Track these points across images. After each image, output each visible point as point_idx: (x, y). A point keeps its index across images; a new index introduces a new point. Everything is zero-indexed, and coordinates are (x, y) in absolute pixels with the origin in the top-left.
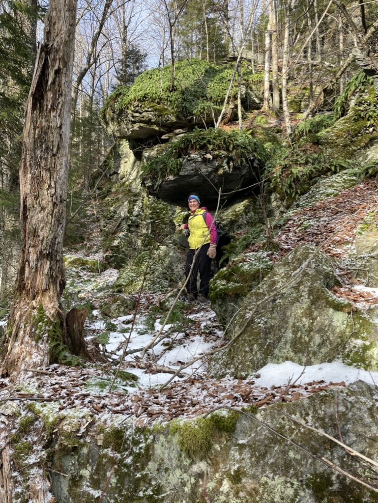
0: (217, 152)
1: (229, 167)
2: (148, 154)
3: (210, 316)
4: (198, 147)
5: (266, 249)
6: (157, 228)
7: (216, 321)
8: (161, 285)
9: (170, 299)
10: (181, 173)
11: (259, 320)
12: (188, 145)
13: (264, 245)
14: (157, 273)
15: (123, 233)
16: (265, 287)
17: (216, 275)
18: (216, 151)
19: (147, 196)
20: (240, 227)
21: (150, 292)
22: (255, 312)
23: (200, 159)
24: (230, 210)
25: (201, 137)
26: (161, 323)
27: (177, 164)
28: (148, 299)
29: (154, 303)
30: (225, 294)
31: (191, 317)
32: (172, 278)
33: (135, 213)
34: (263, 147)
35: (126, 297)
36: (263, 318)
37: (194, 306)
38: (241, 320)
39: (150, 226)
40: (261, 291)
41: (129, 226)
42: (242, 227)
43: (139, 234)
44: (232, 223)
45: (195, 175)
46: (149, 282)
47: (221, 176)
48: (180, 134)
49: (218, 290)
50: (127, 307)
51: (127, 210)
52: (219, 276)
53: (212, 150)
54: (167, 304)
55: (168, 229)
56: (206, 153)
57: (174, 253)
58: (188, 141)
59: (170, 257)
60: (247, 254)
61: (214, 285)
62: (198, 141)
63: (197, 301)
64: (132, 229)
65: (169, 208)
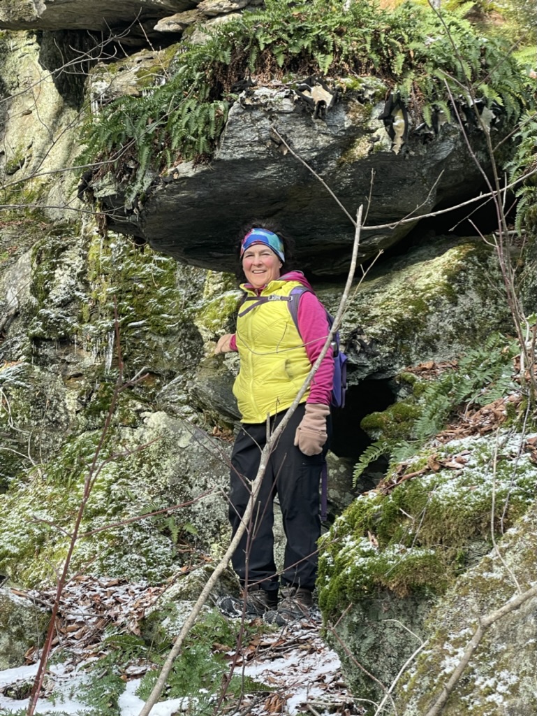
0: (347, 81)
1: (392, 134)
2: (105, 85)
3: (320, 670)
4: (281, 62)
5: (519, 425)
6: (134, 346)
7: (343, 686)
8: (145, 554)
9: (179, 607)
10: (218, 154)
11: (490, 682)
12: (247, 56)
13: (512, 409)
14: (131, 511)
15: (14, 367)
16: (509, 559)
17: (342, 518)
18: (343, 75)
19: (101, 233)
20: (430, 345)
21: (104, 581)
22: (474, 651)
23: (287, 105)
24: (395, 286)
25: (290, 27)
26: (142, 693)
27: (208, 123)
28: (98, 607)
29: (121, 620)
30: (373, 586)
31: (254, 671)
32: (188, 528)
33: (57, 294)
34: (511, 62)
35: (17, 600)
36: (504, 674)
37: (264, 631)
38: (426, 682)
39: (111, 341)
40: (497, 575)
41: (36, 340)
42: (439, 345)
43: (72, 370)
44: (404, 330)
45: (270, 160)
46: (104, 543)
47: (362, 164)
48: (221, 14)
49: (348, 571)
50: (20, 635)
51: (28, 282)
52: (352, 520)
53: (331, 72)
54: (166, 622)
55: (173, 352)
56: (311, 83)
57: (195, 439)
58: (246, 40)
59: (180, 451)
60: (453, 443)
61: (334, 553)
62: (280, 39)
63: (274, 614)
64: (48, 351)
65: (179, 275)
